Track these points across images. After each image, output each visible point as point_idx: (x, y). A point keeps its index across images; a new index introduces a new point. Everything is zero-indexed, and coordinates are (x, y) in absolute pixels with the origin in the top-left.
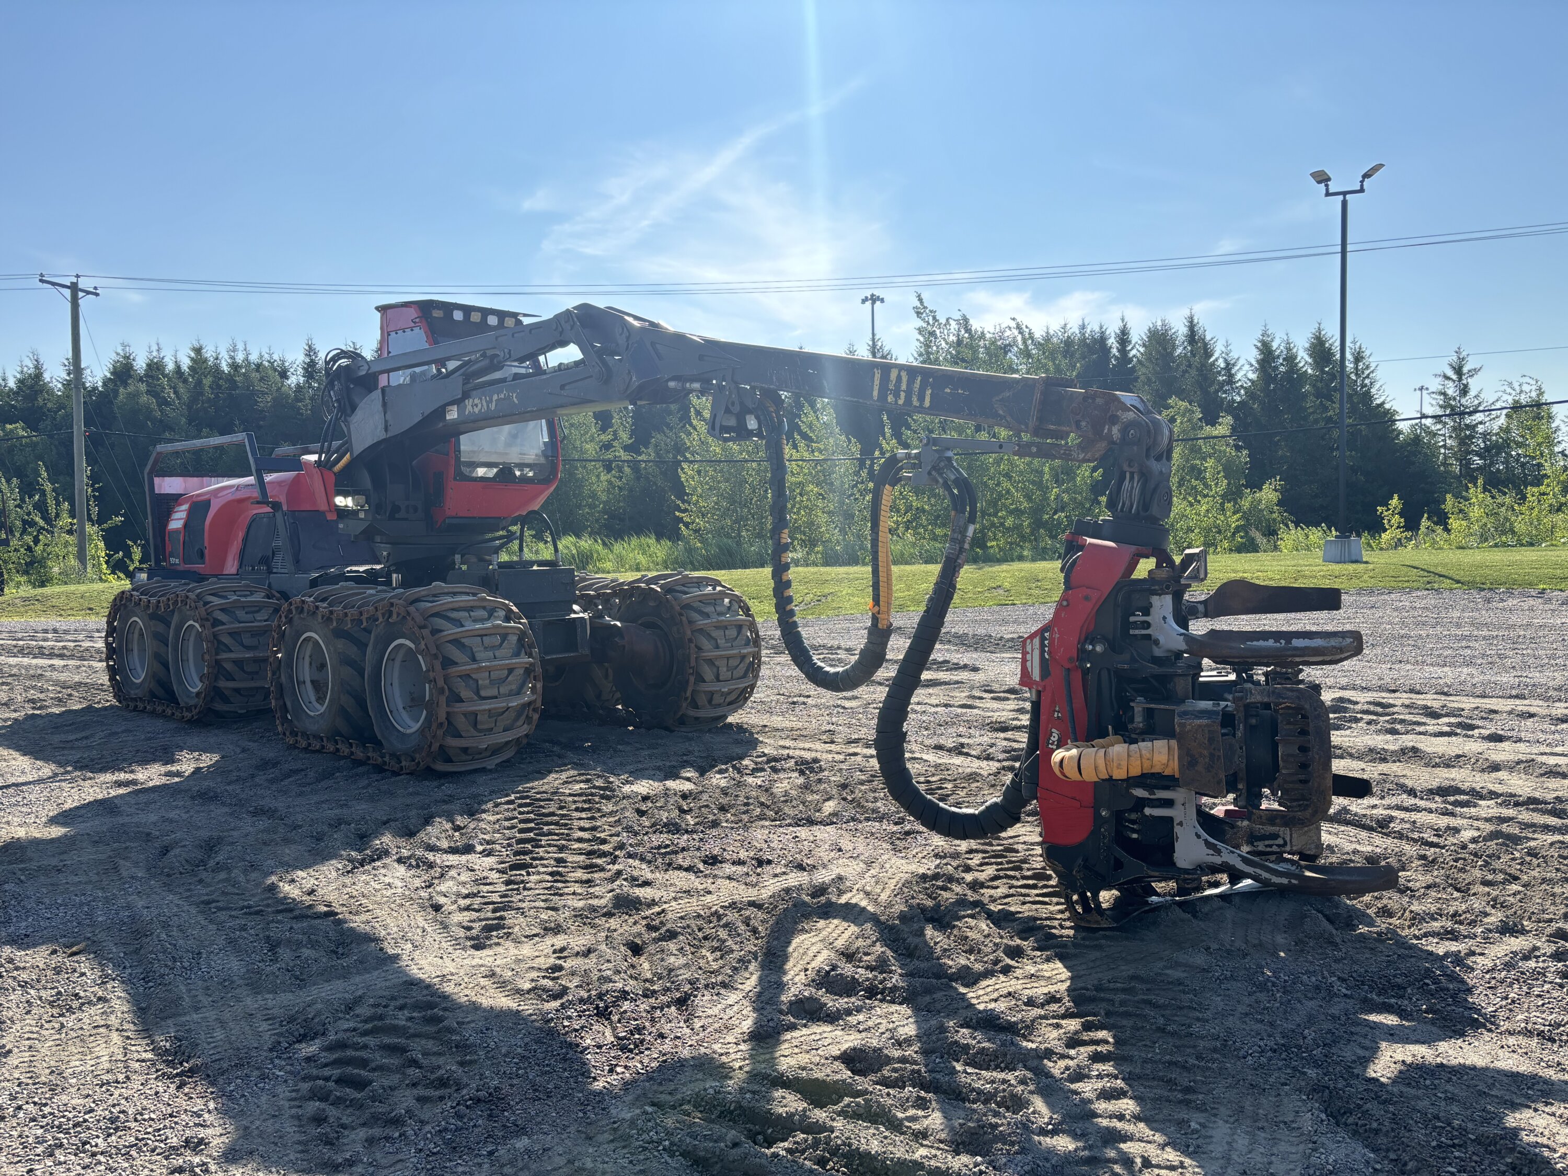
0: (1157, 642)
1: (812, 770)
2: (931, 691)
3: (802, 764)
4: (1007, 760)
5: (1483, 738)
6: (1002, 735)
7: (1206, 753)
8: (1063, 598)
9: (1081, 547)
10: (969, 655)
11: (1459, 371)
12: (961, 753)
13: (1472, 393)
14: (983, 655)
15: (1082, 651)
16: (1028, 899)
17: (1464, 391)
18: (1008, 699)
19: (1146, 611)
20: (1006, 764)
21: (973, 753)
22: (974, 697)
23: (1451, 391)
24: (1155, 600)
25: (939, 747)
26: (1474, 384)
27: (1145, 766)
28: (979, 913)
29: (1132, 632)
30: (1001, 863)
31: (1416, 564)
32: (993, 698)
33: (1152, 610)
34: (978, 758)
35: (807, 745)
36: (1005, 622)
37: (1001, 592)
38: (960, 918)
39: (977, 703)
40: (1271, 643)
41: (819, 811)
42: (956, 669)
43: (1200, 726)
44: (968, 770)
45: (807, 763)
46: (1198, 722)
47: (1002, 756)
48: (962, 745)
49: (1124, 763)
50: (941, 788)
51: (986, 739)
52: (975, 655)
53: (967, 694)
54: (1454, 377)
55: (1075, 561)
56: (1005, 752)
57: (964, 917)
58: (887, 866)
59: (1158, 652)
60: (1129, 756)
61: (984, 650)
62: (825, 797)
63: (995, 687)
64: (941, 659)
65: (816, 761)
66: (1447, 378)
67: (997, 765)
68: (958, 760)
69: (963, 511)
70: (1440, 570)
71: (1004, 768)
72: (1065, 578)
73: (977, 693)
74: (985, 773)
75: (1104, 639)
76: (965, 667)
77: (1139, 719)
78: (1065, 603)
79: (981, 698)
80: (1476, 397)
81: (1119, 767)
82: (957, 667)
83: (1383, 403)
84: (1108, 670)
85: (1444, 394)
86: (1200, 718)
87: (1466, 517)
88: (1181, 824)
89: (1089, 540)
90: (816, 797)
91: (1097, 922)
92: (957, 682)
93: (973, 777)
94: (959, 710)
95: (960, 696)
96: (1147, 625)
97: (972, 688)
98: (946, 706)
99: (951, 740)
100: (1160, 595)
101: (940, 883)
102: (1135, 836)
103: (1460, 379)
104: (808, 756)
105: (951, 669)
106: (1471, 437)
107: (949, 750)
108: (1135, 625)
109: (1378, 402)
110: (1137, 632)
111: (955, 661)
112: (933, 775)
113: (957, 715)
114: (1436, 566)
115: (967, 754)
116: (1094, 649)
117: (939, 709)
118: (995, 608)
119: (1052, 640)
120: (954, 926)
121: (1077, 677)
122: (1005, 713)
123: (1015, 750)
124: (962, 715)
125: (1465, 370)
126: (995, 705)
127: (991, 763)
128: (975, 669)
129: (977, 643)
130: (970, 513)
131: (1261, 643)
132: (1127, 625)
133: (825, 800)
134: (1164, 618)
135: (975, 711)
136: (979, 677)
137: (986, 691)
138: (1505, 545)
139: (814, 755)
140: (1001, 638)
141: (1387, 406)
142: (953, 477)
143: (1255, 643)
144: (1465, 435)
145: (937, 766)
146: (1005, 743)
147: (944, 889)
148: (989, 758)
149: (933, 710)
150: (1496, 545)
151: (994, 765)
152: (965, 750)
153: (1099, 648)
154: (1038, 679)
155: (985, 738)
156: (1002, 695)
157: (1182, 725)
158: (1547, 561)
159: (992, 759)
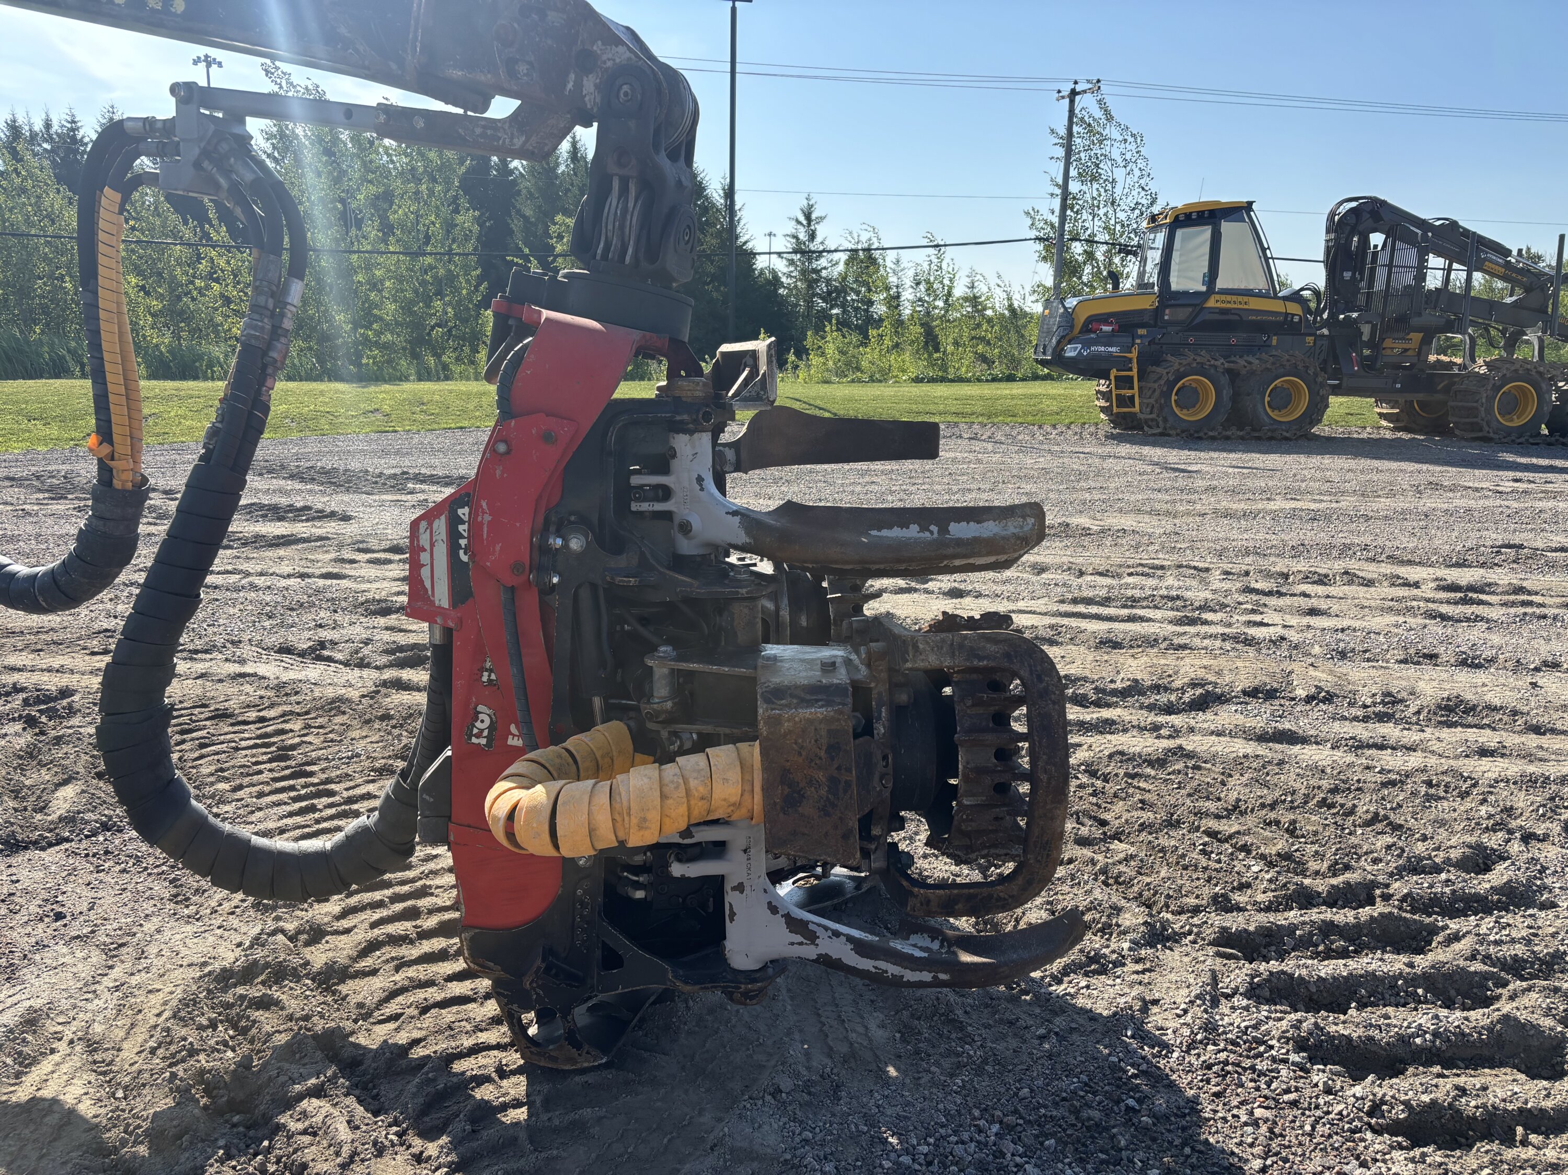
0: (685, 528)
1: (52, 714)
2: (281, 552)
3: (38, 701)
4: (390, 665)
5: (944, 594)
6: (382, 621)
7: (821, 776)
8: (497, 436)
9: (530, 328)
10: (339, 497)
11: (808, 217)
12: (320, 658)
13: (819, 239)
14: (356, 497)
15: (545, 549)
16: (434, 994)
17: (812, 236)
18: (390, 562)
19: (662, 464)
20: (388, 674)
21: (339, 656)
22: (343, 561)
23: (803, 236)
24: (681, 442)
25: (286, 650)
26: (822, 231)
27: (696, 813)
28: (332, 1080)
29: (634, 507)
30: (380, 904)
31: (797, 396)
32: (370, 561)
33: (675, 464)
34: (346, 664)
35: (57, 662)
36: (385, 453)
37: (379, 416)
38: (289, 1103)
39: (348, 570)
40: (913, 531)
41: (41, 810)
42: (320, 518)
43: (810, 721)
44: (330, 693)
45: (49, 699)
46: (806, 713)
47: (384, 660)
48: (322, 645)
49: (654, 816)
50: (283, 732)
51: (358, 632)
52: (346, 498)
53: (333, 555)
54: (805, 222)
55: (520, 355)
56: (387, 652)
57: (300, 1097)
58: (152, 950)
59: (686, 547)
60: (663, 797)
61: (358, 491)
62: (61, 777)
63: (373, 543)
64: (299, 505)
65: (65, 693)
66: (799, 222)
67: (374, 674)
68: (314, 671)
69: (277, 250)
70: (818, 403)
71: (385, 684)
72: (500, 392)
73: (347, 554)
74: (354, 694)
75: (583, 523)
76: (333, 515)
77: (661, 690)
78: (502, 448)
79: (353, 562)
80: (822, 243)
81: (643, 824)
82: (323, 516)
83: (746, 243)
84: (594, 587)
85: (796, 237)
86: (809, 703)
87: (823, 354)
88: (740, 888)
89: (546, 314)
90: (46, 775)
91: (572, 1061)
92: (321, 538)
93: (336, 705)
94: (321, 582)
95: (324, 559)
96: (665, 493)
97: (340, 546)
98: (303, 576)
99: (307, 634)
100: (691, 433)
101: (256, 992)
102: (640, 894)
103: (809, 225)
104: (52, 683)
105: (313, 519)
106: (817, 281)
107: (302, 654)
108: (643, 493)
109: (742, 240)
110: (645, 507)
111: (319, 506)
112: (272, 706)
113: (318, 591)
114: (815, 399)
115: (330, 659)
116: (566, 546)
117: (291, 581)
118: (374, 436)
119: (475, 527)
120: (280, 1128)
121: (530, 602)
122: (385, 584)
123: (401, 649)
124: (324, 590)
125: (814, 216)
126: (372, 571)
127: (366, 672)
128: (346, 518)
129: (349, 482)
130: (292, 250)
131: (896, 533)
132: (626, 493)
133: (58, 785)
134: (700, 480)
135: (344, 583)
136: (350, 530)
137: (360, 550)
138: (860, 381)
139: (64, 681)
140: (381, 475)
141: (749, 246)
142: (249, 177)
143: (885, 533)
144: (810, 277)
145: (280, 687)
146: (387, 636)
147: (265, 1003)
148: (362, 664)
149: (284, 583)
150: (853, 381)
151: (371, 675)
152: (326, 653)
153: (576, 544)
154: (445, 604)
155: (358, 629)
156: (382, 556)
157: (775, 722)
158: (903, 396)
159: (368, 666)
